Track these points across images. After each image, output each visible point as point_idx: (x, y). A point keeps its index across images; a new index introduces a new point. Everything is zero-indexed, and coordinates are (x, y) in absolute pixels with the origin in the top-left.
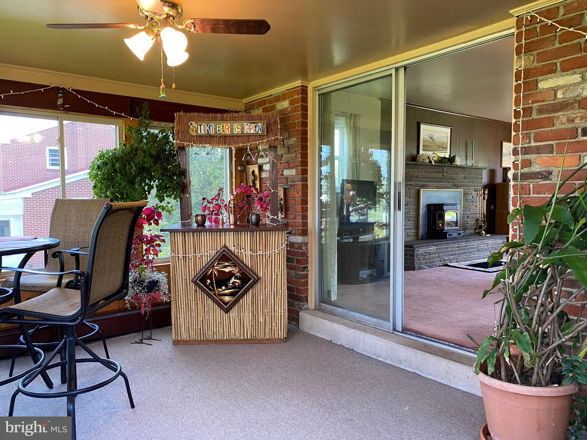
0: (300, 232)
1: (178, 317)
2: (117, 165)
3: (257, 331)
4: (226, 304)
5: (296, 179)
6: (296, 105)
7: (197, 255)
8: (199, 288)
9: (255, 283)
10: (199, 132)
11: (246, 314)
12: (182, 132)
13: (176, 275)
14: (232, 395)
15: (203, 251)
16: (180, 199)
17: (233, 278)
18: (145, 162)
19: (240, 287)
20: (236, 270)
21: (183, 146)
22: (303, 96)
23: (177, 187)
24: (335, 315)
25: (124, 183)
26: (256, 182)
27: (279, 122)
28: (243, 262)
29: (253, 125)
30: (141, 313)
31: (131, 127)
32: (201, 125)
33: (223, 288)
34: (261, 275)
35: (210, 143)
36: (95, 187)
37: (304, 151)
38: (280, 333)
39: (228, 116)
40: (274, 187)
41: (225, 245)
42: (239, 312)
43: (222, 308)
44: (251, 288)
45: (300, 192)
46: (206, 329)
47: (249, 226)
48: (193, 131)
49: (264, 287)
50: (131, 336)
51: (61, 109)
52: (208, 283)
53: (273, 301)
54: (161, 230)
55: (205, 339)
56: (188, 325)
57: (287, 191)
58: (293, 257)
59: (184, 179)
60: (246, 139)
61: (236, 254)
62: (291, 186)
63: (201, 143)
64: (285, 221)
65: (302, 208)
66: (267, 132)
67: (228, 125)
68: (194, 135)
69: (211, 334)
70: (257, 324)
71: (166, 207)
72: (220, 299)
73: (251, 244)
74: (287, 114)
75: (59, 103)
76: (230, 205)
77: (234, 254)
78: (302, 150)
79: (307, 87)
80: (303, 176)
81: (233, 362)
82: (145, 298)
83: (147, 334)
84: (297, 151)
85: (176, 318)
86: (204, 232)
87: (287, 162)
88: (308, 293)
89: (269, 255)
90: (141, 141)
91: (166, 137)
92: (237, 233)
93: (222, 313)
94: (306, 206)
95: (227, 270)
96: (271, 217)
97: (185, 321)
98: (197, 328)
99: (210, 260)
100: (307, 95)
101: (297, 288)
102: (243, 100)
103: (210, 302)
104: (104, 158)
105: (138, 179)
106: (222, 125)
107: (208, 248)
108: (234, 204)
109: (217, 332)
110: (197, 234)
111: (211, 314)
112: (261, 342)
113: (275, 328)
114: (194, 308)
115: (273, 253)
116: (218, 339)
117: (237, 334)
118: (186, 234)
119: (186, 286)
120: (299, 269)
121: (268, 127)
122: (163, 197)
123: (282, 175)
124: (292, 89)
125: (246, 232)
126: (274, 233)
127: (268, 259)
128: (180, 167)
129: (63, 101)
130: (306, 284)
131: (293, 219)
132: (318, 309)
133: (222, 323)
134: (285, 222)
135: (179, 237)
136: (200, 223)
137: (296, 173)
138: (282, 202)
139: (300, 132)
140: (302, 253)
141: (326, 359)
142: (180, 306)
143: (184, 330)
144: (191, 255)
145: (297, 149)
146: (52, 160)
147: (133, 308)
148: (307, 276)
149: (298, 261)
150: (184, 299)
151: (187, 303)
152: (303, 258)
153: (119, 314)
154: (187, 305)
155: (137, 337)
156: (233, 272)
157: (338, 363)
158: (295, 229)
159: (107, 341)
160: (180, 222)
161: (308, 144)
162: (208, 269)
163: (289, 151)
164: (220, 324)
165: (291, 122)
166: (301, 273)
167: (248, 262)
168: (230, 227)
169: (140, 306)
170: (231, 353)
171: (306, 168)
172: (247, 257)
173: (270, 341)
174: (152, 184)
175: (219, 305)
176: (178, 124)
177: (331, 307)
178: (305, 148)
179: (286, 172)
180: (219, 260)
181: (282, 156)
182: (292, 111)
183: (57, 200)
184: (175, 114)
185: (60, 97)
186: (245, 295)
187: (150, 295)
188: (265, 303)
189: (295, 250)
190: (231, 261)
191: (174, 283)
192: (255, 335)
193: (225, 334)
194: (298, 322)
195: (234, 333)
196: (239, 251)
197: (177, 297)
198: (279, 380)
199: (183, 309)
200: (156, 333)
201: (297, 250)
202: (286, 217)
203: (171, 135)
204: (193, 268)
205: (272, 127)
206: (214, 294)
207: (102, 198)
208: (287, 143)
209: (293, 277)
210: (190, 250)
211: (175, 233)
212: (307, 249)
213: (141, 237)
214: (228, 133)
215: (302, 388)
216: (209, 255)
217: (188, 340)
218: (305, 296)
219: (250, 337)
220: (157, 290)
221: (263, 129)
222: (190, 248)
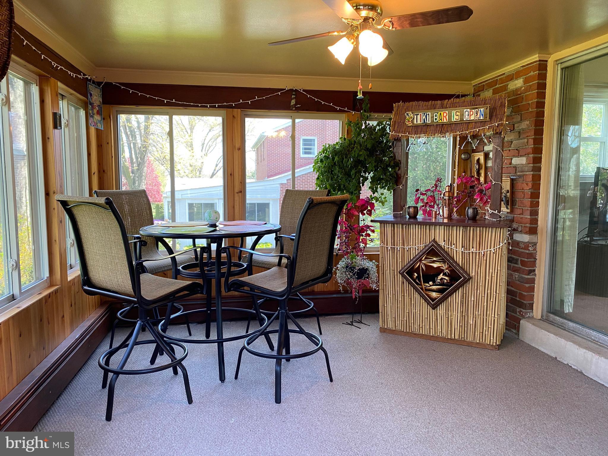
0: (528, 229)
1: (386, 305)
2: (336, 159)
3: (466, 332)
4: (433, 300)
5: (526, 169)
6: (531, 84)
7: (405, 247)
8: (406, 281)
9: (466, 282)
10: (415, 122)
11: (454, 313)
12: (399, 123)
13: (384, 265)
14: (424, 391)
15: (411, 243)
16: (393, 191)
17: (442, 274)
18: (361, 155)
19: (449, 285)
20: (444, 267)
21: (398, 138)
22: (541, 72)
23: (391, 179)
24: (565, 330)
25: (341, 176)
26: (481, 171)
27: (506, 104)
28: (453, 259)
29: (473, 110)
30: (352, 297)
31: (351, 122)
32: (417, 115)
33: (431, 283)
34: (474, 274)
35: (425, 133)
36: (318, 178)
37: (539, 135)
38: (492, 338)
39: (449, 103)
40: (496, 179)
41: (434, 239)
42: (447, 310)
43: (429, 303)
44: (461, 286)
45: (530, 185)
46: (412, 322)
47: (464, 221)
48: (409, 121)
49: (476, 287)
50: (344, 317)
51: (294, 109)
52: (415, 277)
53: (485, 304)
54: (372, 221)
55: (410, 331)
56: (394, 315)
57: (515, 182)
58: (518, 258)
59: (399, 170)
60: (465, 126)
61: (446, 250)
62: (520, 176)
63: (416, 133)
64: (510, 216)
65: (532, 202)
66: (491, 117)
67: (446, 113)
68: (410, 125)
69: (417, 328)
70: (466, 326)
71: (379, 198)
72: (427, 294)
73: (464, 240)
74: (520, 94)
75: (292, 104)
76: (445, 198)
77: (444, 250)
78: (535, 134)
79: (547, 61)
80: (536, 165)
81: (435, 359)
82: (355, 283)
83: (357, 317)
84: (529, 136)
85: (383, 306)
86: (413, 224)
87: (517, 150)
88: (533, 300)
89: (483, 253)
90: (359, 134)
91: (384, 129)
92: (448, 227)
93: (429, 309)
94: (537, 200)
95: (435, 265)
96: (491, 211)
97: (392, 310)
98: (403, 320)
99: (418, 253)
100: (546, 70)
101: (520, 293)
102: (472, 82)
103: (417, 295)
104: (327, 152)
105: (353, 172)
106: (439, 113)
107: (417, 241)
108: (449, 196)
109: (424, 326)
110: (406, 226)
111: (418, 308)
112: (470, 344)
113: (487, 333)
114: (400, 299)
115: (488, 252)
116: (424, 333)
117: (444, 331)
118: (396, 225)
119: (393, 276)
120: (523, 272)
121: (492, 112)
122: (377, 188)
123: (511, 164)
124: (527, 65)
125: (458, 227)
126: (490, 230)
127: (482, 258)
128: (395, 159)
129: (296, 102)
130: (532, 289)
131: (520, 214)
132: (545, 319)
133: (428, 318)
134: (510, 218)
135: (389, 229)
136: (412, 215)
137: (527, 161)
138: (508, 194)
139: (534, 114)
140: (528, 253)
141: (543, 376)
142: (387, 295)
143: (390, 319)
144: (399, 247)
145: (529, 134)
146: (305, 149)
147: (346, 291)
148: (533, 281)
149: (523, 263)
150: (391, 289)
151: (394, 293)
152: (529, 260)
153: (335, 296)
154: (394, 295)
155: (348, 318)
156: (441, 268)
157: (557, 384)
158: (522, 226)
159: (320, 318)
160: (392, 213)
161: (544, 127)
162: (415, 262)
163: (519, 137)
164: (426, 319)
165: (524, 103)
166: (526, 277)
167: (459, 259)
168: (443, 220)
169: (351, 291)
170: (435, 350)
171: (540, 155)
172: (458, 253)
173: (481, 346)
174: (366, 176)
175: (426, 300)
176: (396, 115)
177: (561, 319)
178: (539, 133)
179: (516, 161)
180: (428, 254)
181: (512, 142)
182: (526, 90)
183: (287, 190)
184: (394, 105)
185: (293, 98)
186: (455, 293)
187: (360, 282)
188: (476, 305)
189: (521, 250)
190: (440, 256)
191: (382, 272)
192: (463, 336)
193: (431, 330)
194: (518, 331)
195: (440, 331)
196: (450, 247)
197: (385, 286)
198: (479, 387)
199: (390, 298)
200: (366, 318)
201: (523, 251)
202: (512, 211)
203: (388, 127)
204: (401, 260)
205: (498, 111)
206: (420, 288)
207: (322, 190)
208: (518, 127)
209: (516, 280)
210: (398, 241)
211: (385, 224)
212: (535, 249)
213: (352, 227)
214: (445, 121)
215: (503, 402)
216: (417, 248)
217: (394, 329)
218: (528, 303)
219: (458, 338)
220: (367, 278)
221: (486, 114)
222: (398, 239)
